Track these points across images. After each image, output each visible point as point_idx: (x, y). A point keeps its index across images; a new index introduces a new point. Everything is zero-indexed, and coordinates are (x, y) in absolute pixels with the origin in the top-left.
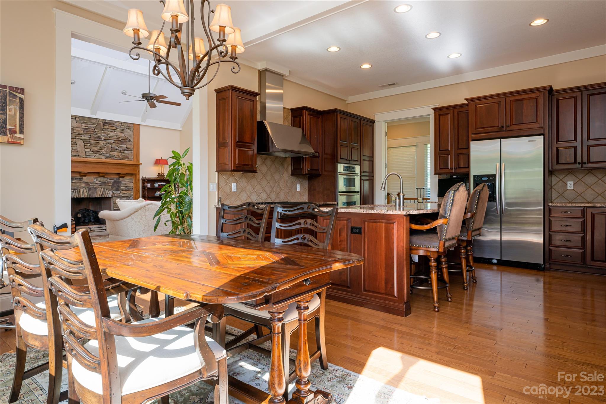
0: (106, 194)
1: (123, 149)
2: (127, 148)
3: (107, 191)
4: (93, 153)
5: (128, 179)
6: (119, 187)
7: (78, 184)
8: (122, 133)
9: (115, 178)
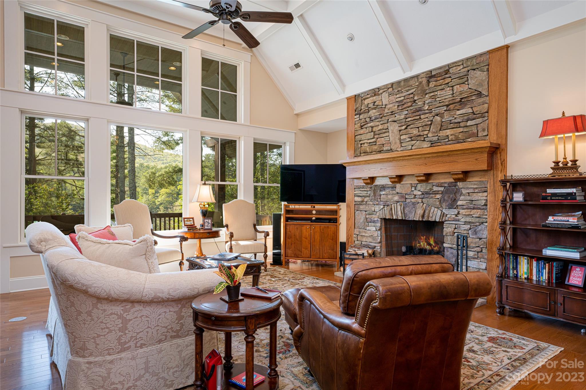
0: (431, 215)
1: (466, 118)
2: (473, 113)
3: (433, 208)
4: (412, 140)
5: (475, 184)
6: (455, 200)
7: (389, 197)
8: (464, 83)
9: (445, 183)
